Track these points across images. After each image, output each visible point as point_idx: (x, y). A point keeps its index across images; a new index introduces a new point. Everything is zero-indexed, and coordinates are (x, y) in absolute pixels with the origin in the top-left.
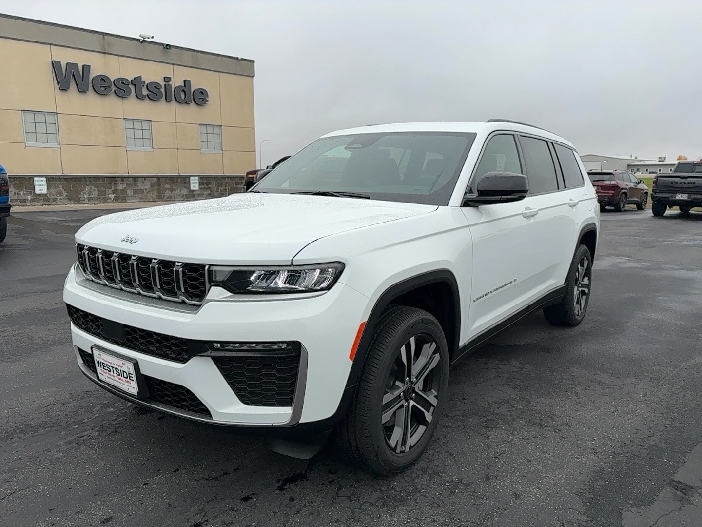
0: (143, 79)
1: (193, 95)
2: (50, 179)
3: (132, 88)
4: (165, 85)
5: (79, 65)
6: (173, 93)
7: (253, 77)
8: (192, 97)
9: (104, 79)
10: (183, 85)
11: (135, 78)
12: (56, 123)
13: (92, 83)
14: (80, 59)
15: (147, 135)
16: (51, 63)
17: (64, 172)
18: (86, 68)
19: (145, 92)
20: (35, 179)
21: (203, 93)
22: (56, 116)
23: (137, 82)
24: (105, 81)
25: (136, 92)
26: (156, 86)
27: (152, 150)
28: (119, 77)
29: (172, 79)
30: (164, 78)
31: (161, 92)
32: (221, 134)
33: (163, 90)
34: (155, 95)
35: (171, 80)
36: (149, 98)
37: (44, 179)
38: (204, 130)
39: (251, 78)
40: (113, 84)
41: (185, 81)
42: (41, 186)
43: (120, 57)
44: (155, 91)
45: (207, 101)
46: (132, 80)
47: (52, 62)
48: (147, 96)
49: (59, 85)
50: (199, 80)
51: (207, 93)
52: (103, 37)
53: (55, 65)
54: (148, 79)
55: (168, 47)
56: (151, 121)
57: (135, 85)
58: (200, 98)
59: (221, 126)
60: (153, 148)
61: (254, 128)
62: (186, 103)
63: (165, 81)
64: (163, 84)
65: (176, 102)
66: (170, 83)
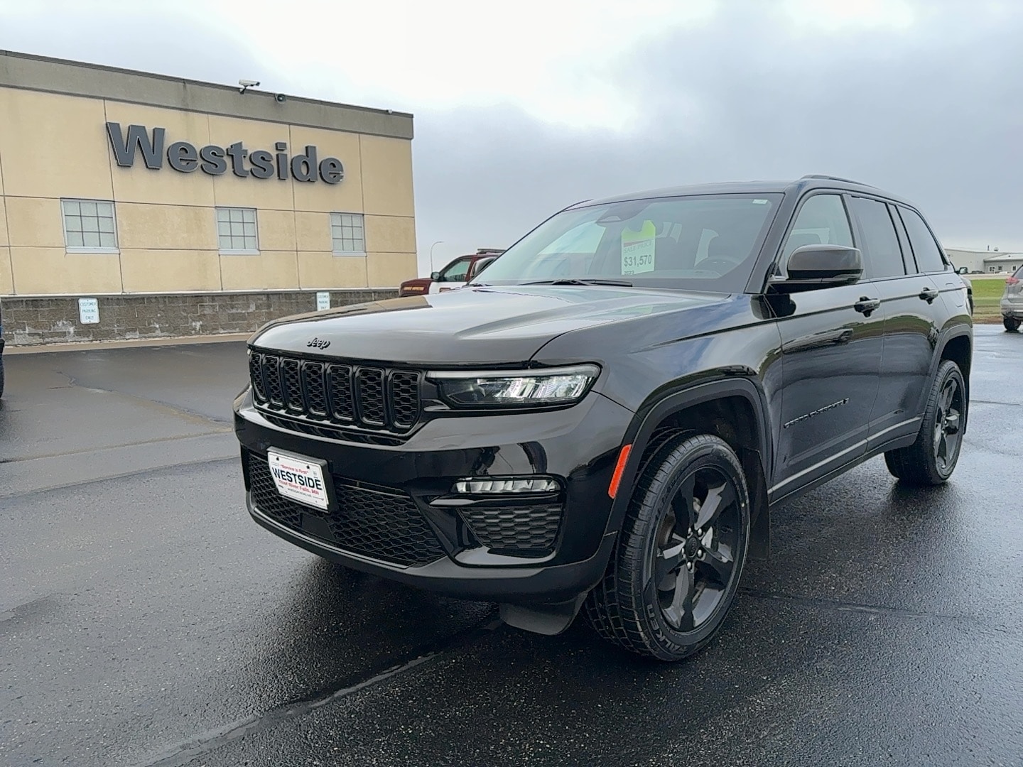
0: (244, 147)
1: (320, 169)
2: (104, 301)
3: (228, 160)
4: (277, 155)
5: (147, 129)
6: (289, 167)
7: (411, 139)
8: (318, 172)
9: (185, 148)
10: (305, 154)
11: (232, 146)
12: (114, 216)
13: (168, 155)
14: (150, 119)
15: (250, 230)
16: (105, 127)
17: (125, 290)
18: (159, 133)
19: (247, 166)
20: (81, 301)
21: (334, 166)
22: (113, 206)
23: (235, 152)
24: (187, 152)
25: (233, 168)
26: (264, 157)
27: (258, 252)
28: (208, 145)
29: (288, 145)
30: (276, 144)
31: (272, 166)
32: (363, 227)
33: (274, 163)
34: (262, 170)
35: (286, 147)
36: (253, 174)
37: (95, 301)
38: (337, 220)
39: (408, 141)
40: (199, 156)
41: (307, 148)
42: (89, 313)
43: (210, 115)
44: (262, 163)
45: (342, 177)
46: (227, 149)
47: (107, 124)
48: (250, 173)
49: (116, 159)
50: (328, 146)
51: (341, 165)
52: (185, 86)
53: (112, 129)
54: (251, 147)
55: (281, 99)
56: (256, 209)
57: (232, 156)
58: (330, 173)
59: (363, 215)
60: (260, 250)
61: (414, 217)
62: (309, 180)
63: (277, 149)
64: (274, 153)
65: (294, 180)
66: (285, 152)
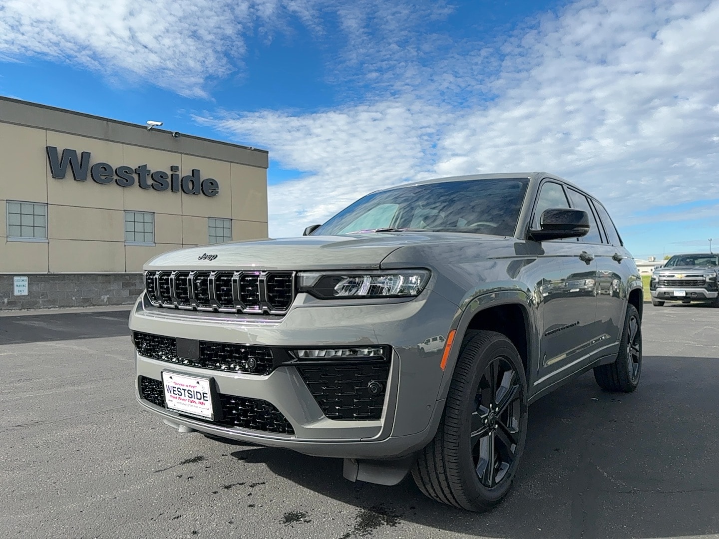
0: (148, 168)
1: (202, 186)
2: (33, 278)
3: (136, 177)
4: (172, 175)
5: (77, 152)
6: (180, 183)
7: (266, 168)
8: (201, 188)
9: (105, 167)
10: (191, 175)
11: (139, 167)
12: (46, 215)
13: (91, 172)
14: (79, 145)
15: (148, 228)
16: (45, 148)
17: (50, 271)
18: (86, 156)
19: (150, 182)
20: (15, 278)
21: (212, 184)
22: (46, 207)
23: (142, 171)
24: (106, 170)
25: (139, 182)
26: (162, 175)
27: (154, 245)
28: (122, 165)
29: (180, 168)
30: (171, 167)
31: (168, 182)
32: (230, 228)
33: (169, 180)
34: (160, 185)
35: (178, 170)
36: (153, 188)
37: (26, 278)
38: (212, 223)
39: (265, 169)
40: (114, 173)
41: (193, 171)
42: (21, 288)
43: (124, 145)
44: (161, 180)
45: (218, 192)
46: (136, 169)
47: (47, 148)
48: (151, 187)
49: (52, 173)
50: (208, 170)
51: (217, 184)
52: (107, 124)
53: (50, 152)
54: (153, 168)
55: (177, 135)
56: (154, 213)
57: (139, 174)
58: (209, 189)
59: (232, 220)
60: (155, 243)
61: (267, 222)
62: (194, 194)
63: (172, 170)
64: (169, 173)
65: (183, 192)
66: (177, 173)
